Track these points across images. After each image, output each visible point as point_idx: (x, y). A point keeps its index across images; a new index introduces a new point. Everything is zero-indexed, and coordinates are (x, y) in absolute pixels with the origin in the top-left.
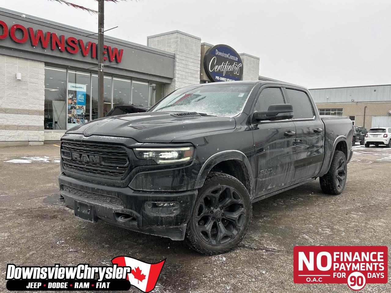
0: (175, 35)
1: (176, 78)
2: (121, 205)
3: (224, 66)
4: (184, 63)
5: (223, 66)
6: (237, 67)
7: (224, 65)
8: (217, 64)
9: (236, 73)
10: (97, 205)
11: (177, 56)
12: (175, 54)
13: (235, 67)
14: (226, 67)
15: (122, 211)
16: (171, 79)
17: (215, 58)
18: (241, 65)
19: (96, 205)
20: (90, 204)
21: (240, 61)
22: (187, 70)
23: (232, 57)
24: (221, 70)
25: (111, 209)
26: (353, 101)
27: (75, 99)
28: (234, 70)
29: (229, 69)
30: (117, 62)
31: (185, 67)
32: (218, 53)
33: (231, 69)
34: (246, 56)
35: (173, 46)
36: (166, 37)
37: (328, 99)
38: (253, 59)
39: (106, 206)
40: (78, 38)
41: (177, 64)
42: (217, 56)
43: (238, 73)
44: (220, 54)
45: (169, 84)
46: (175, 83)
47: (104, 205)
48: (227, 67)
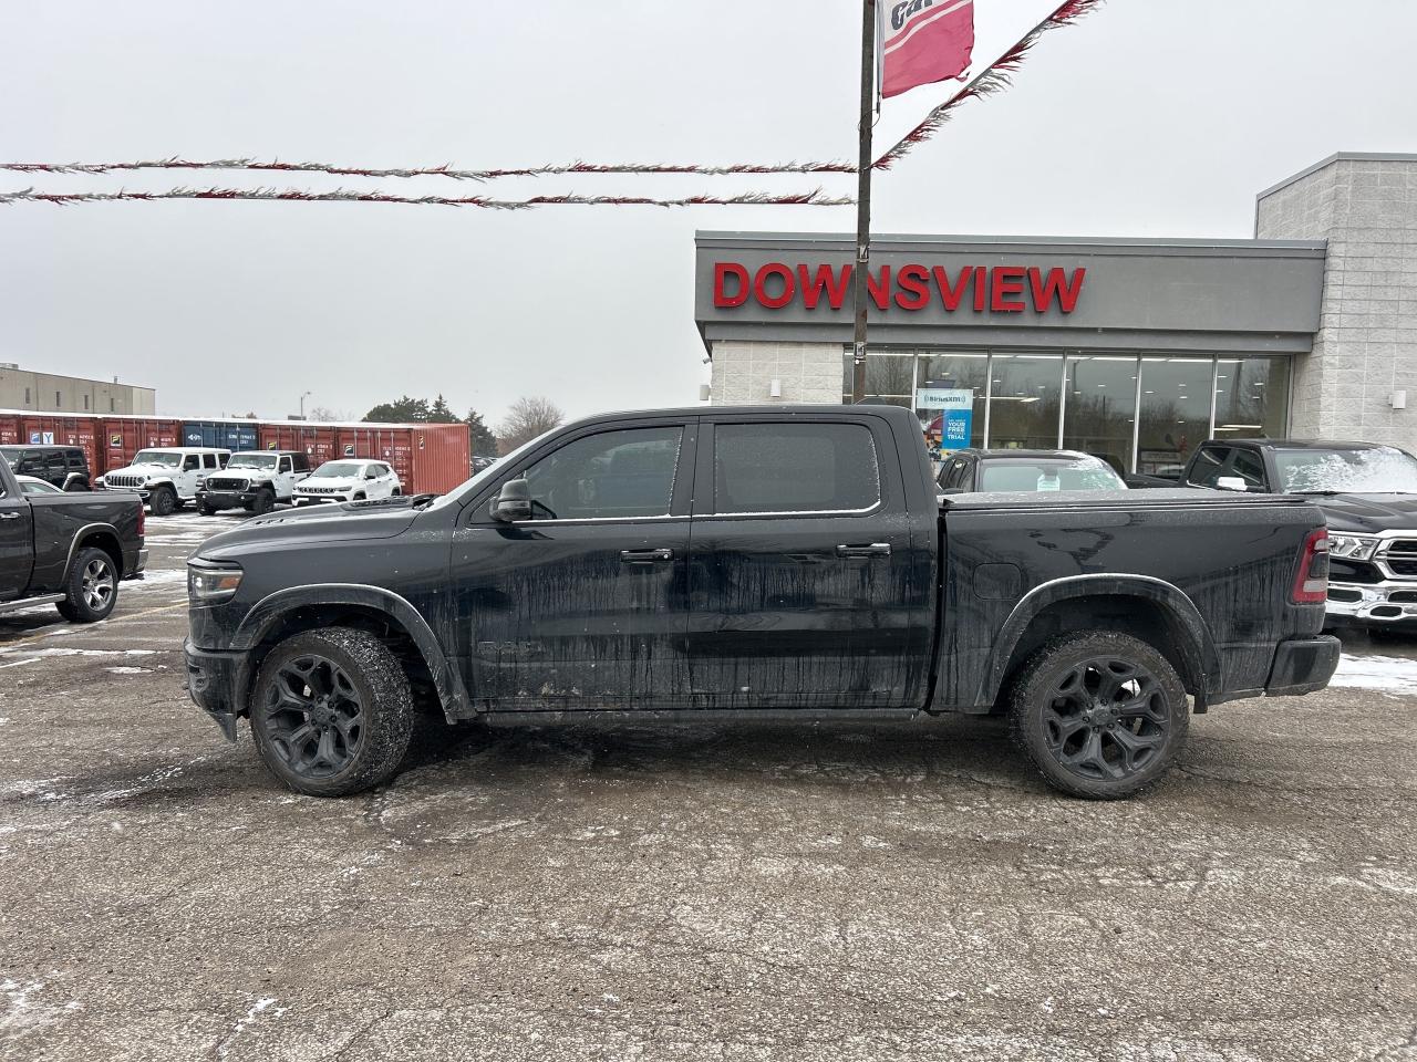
0: (1331, 173)
1: (1326, 331)
4: (1376, 269)
11: (1336, 249)
12: (1327, 243)
16: (1310, 337)
22: (1392, 294)
27: (939, 432)
30: (1066, 310)
31: (1382, 282)
35: (1324, 215)
36: (1307, 184)
40: (928, 263)
41: (1331, 277)
45: (1305, 355)
46: (1323, 349)
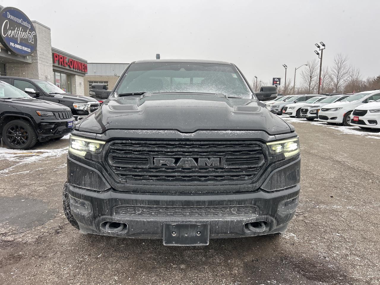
2: (254, 212)
3: (18, 32)
5: (16, 32)
6: (31, 35)
7: (17, 30)
8: (10, 29)
9: (31, 41)
10: (216, 221)
13: (29, 34)
14: (19, 33)
15: (257, 219)
17: (7, 22)
18: (34, 33)
19: (213, 221)
20: (200, 222)
21: (33, 29)
23: (25, 24)
24: (15, 36)
25: (241, 222)
26: (116, 76)
28: (28, 38)
29: (23, 36)
32: (10, 16)
33: (25, 36)
34: (37, 24)
37: (95, 72)
38: (44, 29)
39: (232, 220)
42: (9, 19)
43: (32, 41)
44: (12, 17)
47: (229, 219)
48: (21, 33)
